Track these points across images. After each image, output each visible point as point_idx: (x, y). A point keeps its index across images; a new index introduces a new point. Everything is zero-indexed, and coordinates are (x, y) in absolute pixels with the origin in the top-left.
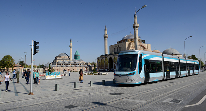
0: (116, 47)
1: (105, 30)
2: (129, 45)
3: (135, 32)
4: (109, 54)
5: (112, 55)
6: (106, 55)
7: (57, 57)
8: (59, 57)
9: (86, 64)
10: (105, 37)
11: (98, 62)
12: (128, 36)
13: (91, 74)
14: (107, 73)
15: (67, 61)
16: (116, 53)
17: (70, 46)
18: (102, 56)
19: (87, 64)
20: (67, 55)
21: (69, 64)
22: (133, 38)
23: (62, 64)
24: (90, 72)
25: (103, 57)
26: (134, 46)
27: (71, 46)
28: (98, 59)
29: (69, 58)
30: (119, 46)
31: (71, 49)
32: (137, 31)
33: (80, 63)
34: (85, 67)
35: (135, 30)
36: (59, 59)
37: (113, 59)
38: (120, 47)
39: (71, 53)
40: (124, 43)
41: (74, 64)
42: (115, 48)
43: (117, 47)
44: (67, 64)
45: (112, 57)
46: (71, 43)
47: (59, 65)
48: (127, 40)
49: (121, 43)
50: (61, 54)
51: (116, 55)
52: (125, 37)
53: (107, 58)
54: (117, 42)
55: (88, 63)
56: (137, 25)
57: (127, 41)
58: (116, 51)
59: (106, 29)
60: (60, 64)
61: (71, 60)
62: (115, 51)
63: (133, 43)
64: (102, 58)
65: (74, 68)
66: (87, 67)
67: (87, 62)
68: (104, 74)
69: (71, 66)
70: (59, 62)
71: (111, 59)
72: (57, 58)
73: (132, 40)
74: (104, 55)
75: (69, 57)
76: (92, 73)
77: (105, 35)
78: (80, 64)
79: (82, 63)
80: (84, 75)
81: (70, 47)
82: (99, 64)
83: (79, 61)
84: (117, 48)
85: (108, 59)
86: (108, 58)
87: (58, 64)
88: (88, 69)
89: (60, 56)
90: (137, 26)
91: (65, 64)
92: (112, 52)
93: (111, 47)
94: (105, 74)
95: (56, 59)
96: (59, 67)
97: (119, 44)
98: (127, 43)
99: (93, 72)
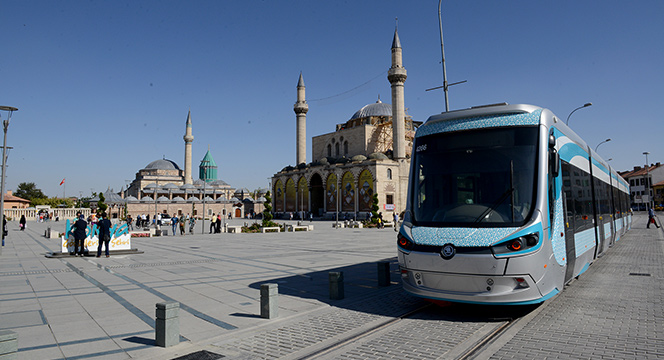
0: (333, 140)
1: (299, 87)
2: (376, 134)
3: (394, 96)
4: (312, 165)
5: (320, 168)
6: (301, 166)
7: (143, 171)
8: (149, 171)
9: (236, 195)
10: (298, 111)
11: (274, 189)
12: (371, 109)
13: (255, 228)
14: (311, 226)
15: (175, 186)
16: (332, 161)
17: (187, 137)
18: (289, 168)
19: (239, 195)
20: (177, 167)
21: (182, 196)
22: (386, 114)
23: (159, 195)
24: (250, 223)
25: (290, 172)
26: (390, 138)
27: (190, 136)
28: (275, 180)
29: (180, 175)
30: (342, 138)
31: (190, 147)
32: (401, 91)
33: (218, 191)
34: (234, 206)
35: (394, 87)
36: (149, 177)
37: (324, 178)
38: (346, 143)
39: (189, 161)
40: (359, 128)
41: (197, 196)
42: (329, 146)
43: (338, 140)
44: (175, 195)
45: (321, 174)
46: (190, 129)
47: (147, 198)
48: (367, 120)
49: (351, 130)
50: (155, 163)
51: (333, 166)
52: (363, 110)
53: (306, 175)
54: (337, 127)
55: (242, 193)
56: (401, 71)
57: (368, 123)
58: (333, 155)
59: (303, 84)
60: (152, 196)
61: (189, 181)
62: (330, 153)
63: (389, 130)
64: (289, 176)
65: (198, 207)
66: (239, 205)
67: (238, 188)
68: (301, 230)
69: (188, 202)
70: (149, 189)
71: (316, 178)
72: (142, 174)
73: (382, 119)
74: (294, 165)
75: (181, 172)
76: (259, 226)
77: (298, 102)
78: (218, 196)
79: (223, 191)
80: (230, 231)
81: (186, 141)
82: (279, 195)
83: (215, 185)
84: (337, 144)
85: (309, 180)
86: (308, 176)
87: (144, 195)
88: (243, 211)
89: (151, 170)
90: (401, 76)
91: (167, 195)
92: (321, 157)
93: (317, 141)
94: (305, 230)
95: (139, 177)
96: (149, 203)
97: (344, 133)
98: (369, 129)
99: (260, 222)
